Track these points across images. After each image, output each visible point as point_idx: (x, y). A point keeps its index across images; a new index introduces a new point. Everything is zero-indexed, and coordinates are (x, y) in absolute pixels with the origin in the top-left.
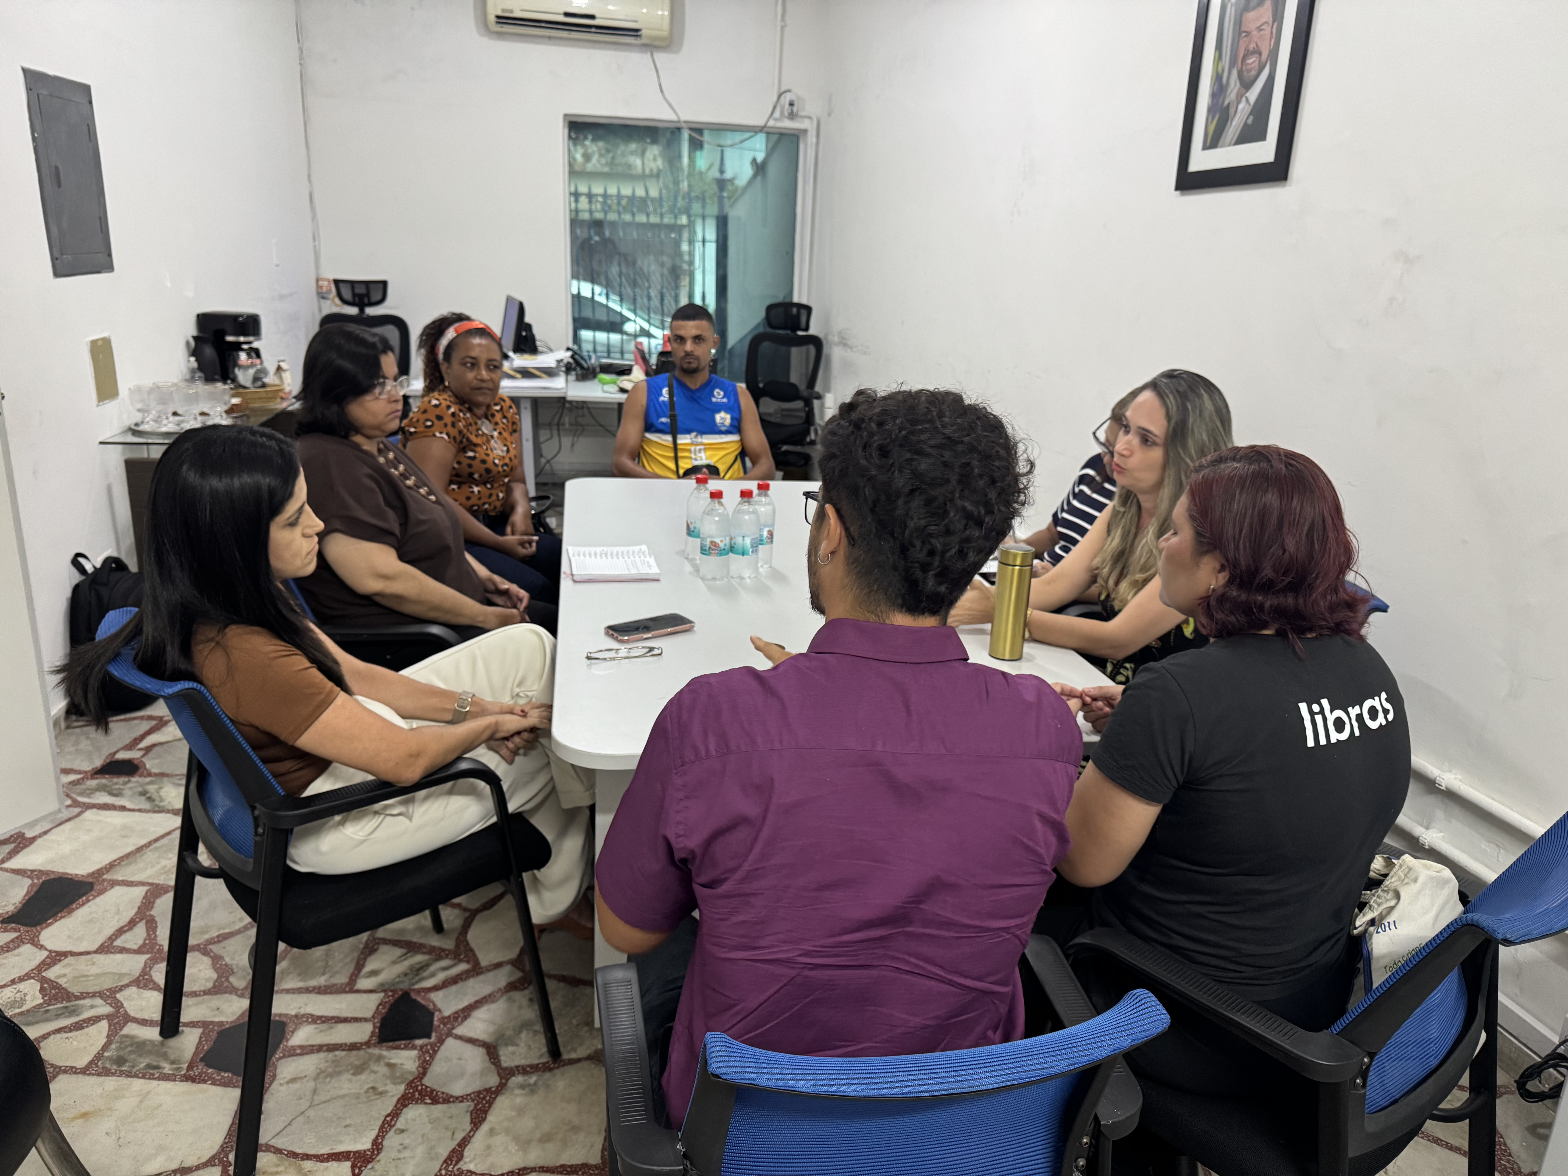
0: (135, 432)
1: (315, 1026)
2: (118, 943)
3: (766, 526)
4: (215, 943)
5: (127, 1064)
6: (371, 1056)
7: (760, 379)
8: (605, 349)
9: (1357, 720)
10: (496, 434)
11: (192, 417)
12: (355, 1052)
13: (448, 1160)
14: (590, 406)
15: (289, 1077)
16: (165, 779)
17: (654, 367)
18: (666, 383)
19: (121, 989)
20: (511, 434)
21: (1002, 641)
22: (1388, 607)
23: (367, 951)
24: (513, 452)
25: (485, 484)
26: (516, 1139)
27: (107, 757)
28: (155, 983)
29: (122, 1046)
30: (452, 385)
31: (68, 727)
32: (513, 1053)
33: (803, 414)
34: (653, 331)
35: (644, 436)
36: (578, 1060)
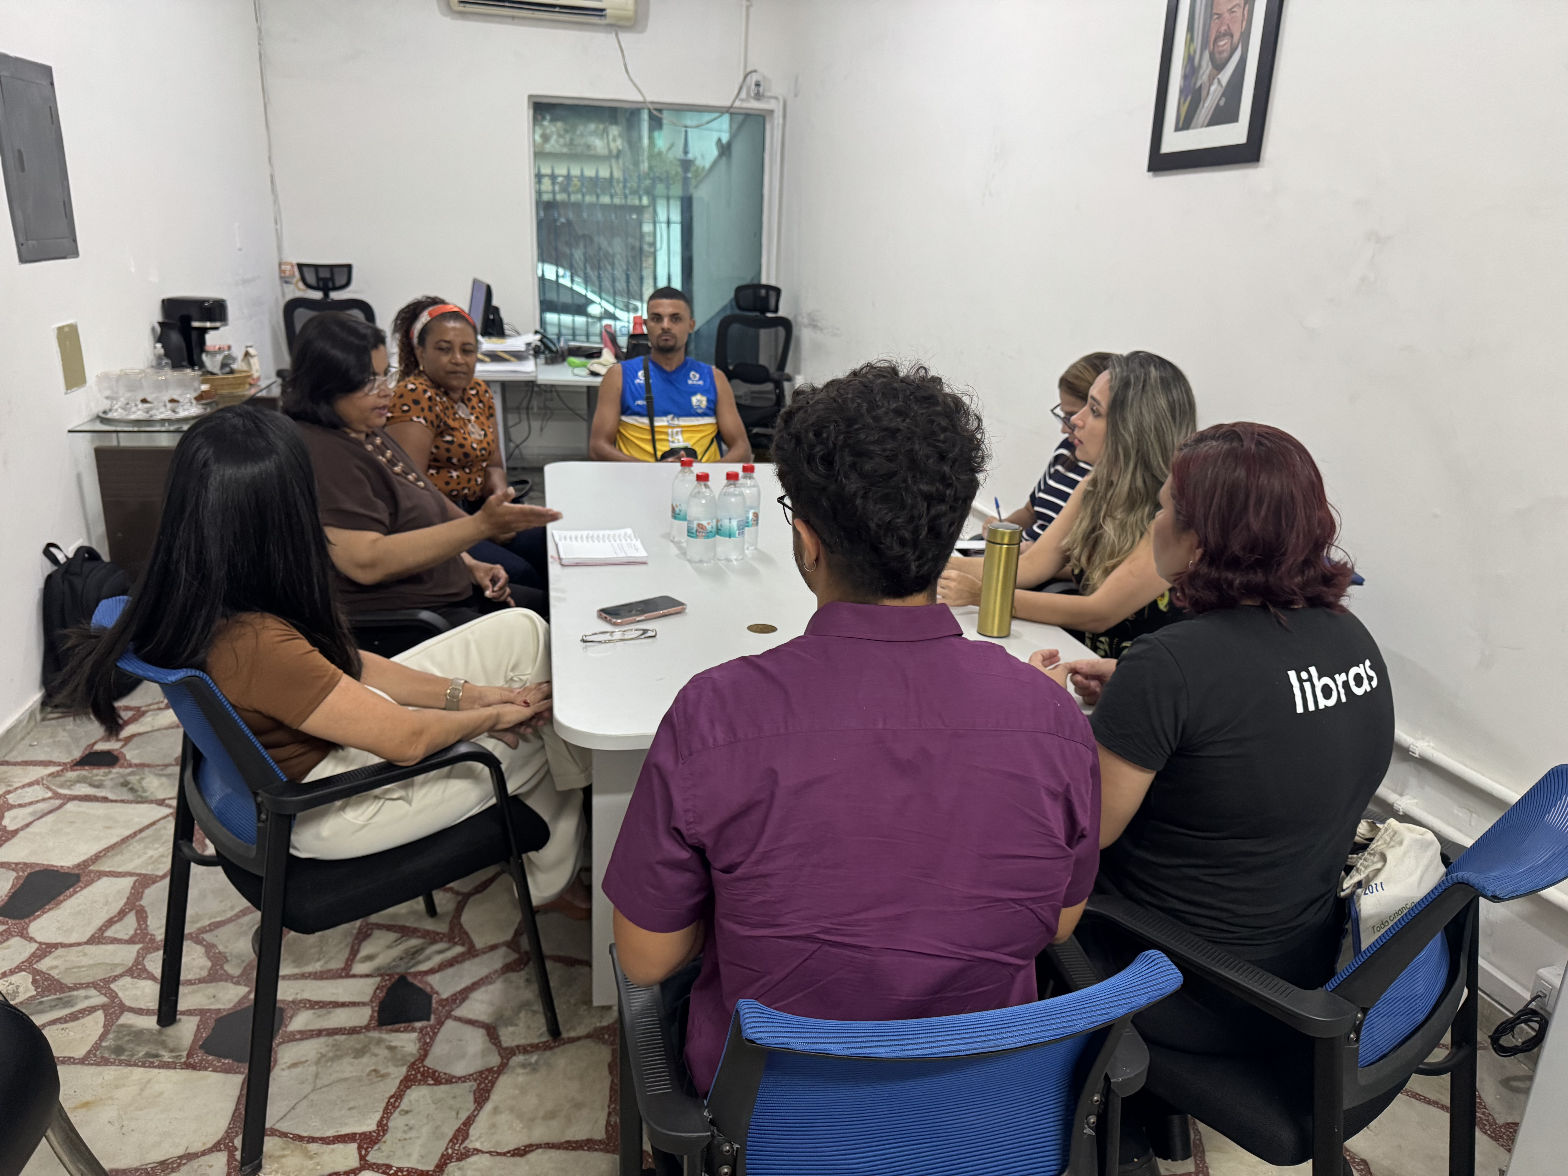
0: (103, 420)
1: (312, 1011)
2: (109, 933)
3: (751, 508)
4: (206, 932)
5: (126, 1053)
6: (371, 1038)
7: (729, 361)
8: (570, 332)
9: (1343, 687)
10: (473, 418)
11: (161, 404)
12: (355, 1036)
13: (454, 1139)
14: (558, 389)
15: (290, 1062)
16: (146, 770)
17: (625, 350)
18: (641, 366)
19: (115, 979)
20: (488, 418)
21: (990, 618)
22: (1363, 580)
23: (361, 936)
24: (490, 437)
25: (463, 468)
26: (520, 1116)
27: (86, 749)
28: (148, 972)
29: (120, 1035)
30: (427, 370)
31: (43, 719)
32: (513, 1033)
33: (774, 397)
34: (619, 313)
35: (621, 420)
36: (578, 1039)
